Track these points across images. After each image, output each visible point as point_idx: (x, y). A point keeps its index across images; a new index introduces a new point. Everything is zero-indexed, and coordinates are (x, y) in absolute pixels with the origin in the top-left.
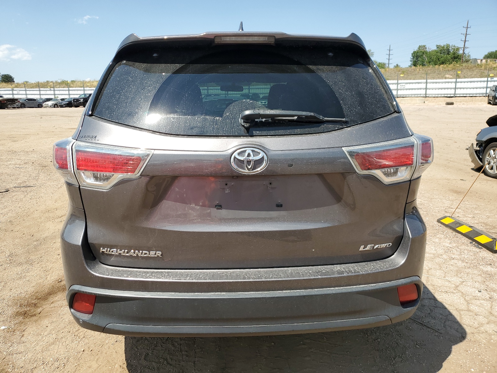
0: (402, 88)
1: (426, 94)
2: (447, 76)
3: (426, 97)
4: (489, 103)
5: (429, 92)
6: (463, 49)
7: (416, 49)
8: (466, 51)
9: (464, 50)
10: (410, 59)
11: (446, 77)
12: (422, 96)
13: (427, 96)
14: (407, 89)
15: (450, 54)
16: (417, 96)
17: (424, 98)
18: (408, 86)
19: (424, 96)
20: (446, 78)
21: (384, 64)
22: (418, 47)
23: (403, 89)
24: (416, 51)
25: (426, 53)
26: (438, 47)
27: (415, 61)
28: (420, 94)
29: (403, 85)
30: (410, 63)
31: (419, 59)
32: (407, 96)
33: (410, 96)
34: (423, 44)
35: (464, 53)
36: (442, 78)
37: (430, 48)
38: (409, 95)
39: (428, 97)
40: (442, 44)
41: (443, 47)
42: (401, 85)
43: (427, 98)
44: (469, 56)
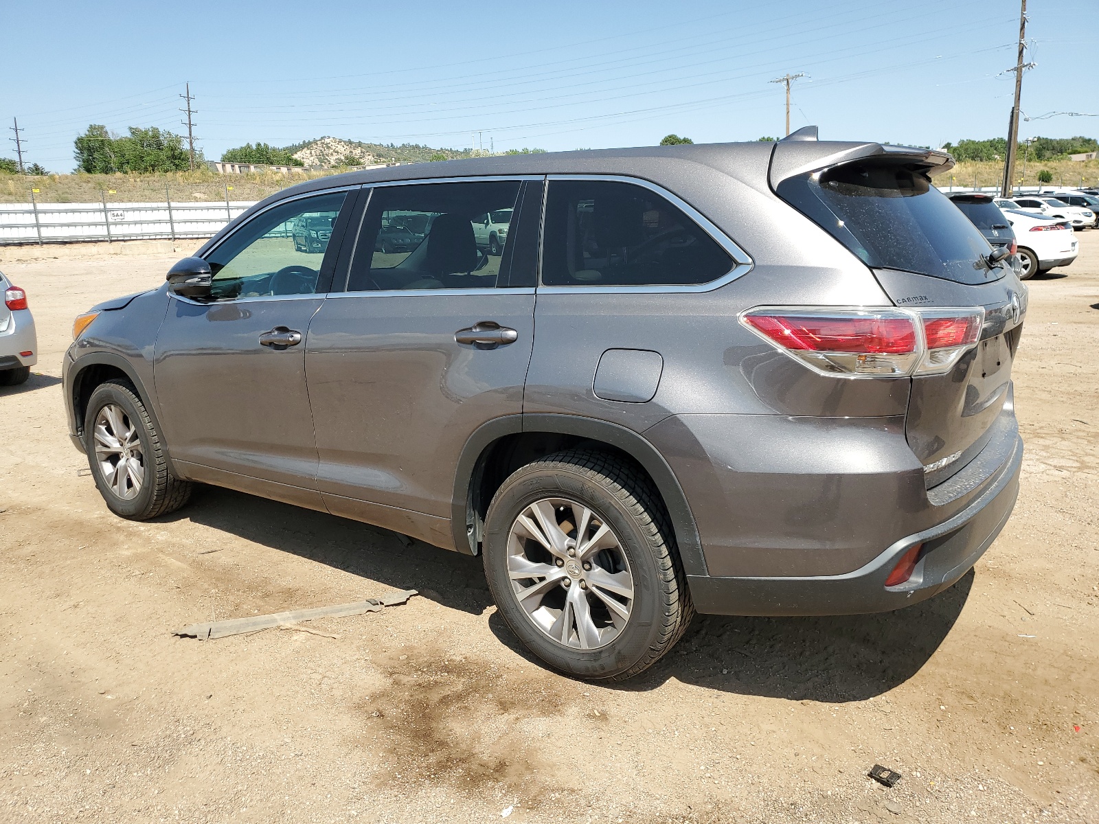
0: (117, 220)
1: (173, 233)
2: (197, 195)
3: (175, 239)
4: (299, 249)
5: (179, 228)
6: (188, 140)
7: (83, 132)
8: (197, 145)
9: (191, 143)
10: (74, 155)
11: (196, 198)
12: (166, 237)
13: (176, 236)
14: (129, 223)
15: (162, 149)
16: (154, 238)
17: (171, 241)
18: (130, 216)
19: (171, 237)
20: (196, 200)
21: (13, 163)
22: (88, 127)
23: (122, 223)
24: (83, 136)
25: (110, 143)
26: (134, 131)
27: (88, 160)
28: (161, 234)
29: (119, 213)
30: (75, 164)
31: (96, 155)
32: (132, 238)
33: (139, 238)
34: (98, 123)
35: (193, 149)
36: (189, 199)
37: (115, 133)
38: (137, 235)
39: (179, 239)
40: (143, 126)
41: (146, 133)
42: (115, 213)
43: (177, 242)
44: (201, 155)
